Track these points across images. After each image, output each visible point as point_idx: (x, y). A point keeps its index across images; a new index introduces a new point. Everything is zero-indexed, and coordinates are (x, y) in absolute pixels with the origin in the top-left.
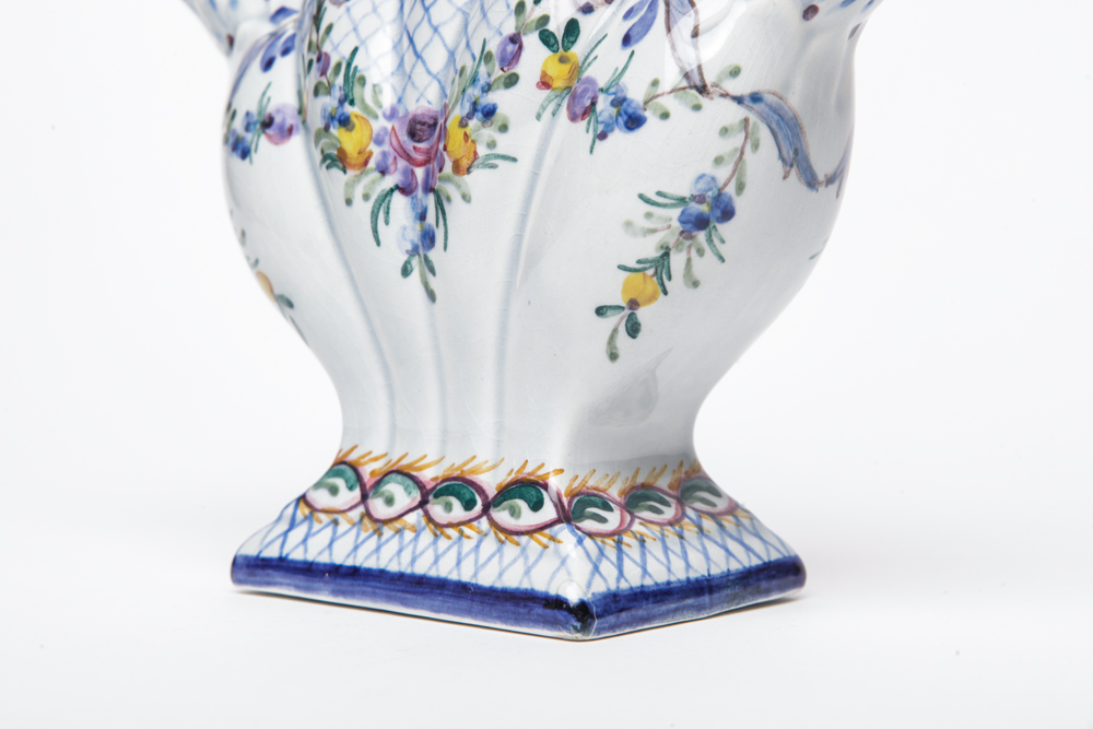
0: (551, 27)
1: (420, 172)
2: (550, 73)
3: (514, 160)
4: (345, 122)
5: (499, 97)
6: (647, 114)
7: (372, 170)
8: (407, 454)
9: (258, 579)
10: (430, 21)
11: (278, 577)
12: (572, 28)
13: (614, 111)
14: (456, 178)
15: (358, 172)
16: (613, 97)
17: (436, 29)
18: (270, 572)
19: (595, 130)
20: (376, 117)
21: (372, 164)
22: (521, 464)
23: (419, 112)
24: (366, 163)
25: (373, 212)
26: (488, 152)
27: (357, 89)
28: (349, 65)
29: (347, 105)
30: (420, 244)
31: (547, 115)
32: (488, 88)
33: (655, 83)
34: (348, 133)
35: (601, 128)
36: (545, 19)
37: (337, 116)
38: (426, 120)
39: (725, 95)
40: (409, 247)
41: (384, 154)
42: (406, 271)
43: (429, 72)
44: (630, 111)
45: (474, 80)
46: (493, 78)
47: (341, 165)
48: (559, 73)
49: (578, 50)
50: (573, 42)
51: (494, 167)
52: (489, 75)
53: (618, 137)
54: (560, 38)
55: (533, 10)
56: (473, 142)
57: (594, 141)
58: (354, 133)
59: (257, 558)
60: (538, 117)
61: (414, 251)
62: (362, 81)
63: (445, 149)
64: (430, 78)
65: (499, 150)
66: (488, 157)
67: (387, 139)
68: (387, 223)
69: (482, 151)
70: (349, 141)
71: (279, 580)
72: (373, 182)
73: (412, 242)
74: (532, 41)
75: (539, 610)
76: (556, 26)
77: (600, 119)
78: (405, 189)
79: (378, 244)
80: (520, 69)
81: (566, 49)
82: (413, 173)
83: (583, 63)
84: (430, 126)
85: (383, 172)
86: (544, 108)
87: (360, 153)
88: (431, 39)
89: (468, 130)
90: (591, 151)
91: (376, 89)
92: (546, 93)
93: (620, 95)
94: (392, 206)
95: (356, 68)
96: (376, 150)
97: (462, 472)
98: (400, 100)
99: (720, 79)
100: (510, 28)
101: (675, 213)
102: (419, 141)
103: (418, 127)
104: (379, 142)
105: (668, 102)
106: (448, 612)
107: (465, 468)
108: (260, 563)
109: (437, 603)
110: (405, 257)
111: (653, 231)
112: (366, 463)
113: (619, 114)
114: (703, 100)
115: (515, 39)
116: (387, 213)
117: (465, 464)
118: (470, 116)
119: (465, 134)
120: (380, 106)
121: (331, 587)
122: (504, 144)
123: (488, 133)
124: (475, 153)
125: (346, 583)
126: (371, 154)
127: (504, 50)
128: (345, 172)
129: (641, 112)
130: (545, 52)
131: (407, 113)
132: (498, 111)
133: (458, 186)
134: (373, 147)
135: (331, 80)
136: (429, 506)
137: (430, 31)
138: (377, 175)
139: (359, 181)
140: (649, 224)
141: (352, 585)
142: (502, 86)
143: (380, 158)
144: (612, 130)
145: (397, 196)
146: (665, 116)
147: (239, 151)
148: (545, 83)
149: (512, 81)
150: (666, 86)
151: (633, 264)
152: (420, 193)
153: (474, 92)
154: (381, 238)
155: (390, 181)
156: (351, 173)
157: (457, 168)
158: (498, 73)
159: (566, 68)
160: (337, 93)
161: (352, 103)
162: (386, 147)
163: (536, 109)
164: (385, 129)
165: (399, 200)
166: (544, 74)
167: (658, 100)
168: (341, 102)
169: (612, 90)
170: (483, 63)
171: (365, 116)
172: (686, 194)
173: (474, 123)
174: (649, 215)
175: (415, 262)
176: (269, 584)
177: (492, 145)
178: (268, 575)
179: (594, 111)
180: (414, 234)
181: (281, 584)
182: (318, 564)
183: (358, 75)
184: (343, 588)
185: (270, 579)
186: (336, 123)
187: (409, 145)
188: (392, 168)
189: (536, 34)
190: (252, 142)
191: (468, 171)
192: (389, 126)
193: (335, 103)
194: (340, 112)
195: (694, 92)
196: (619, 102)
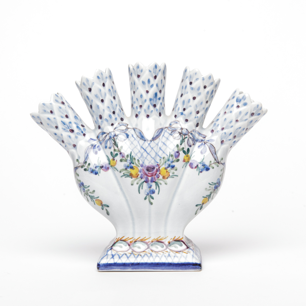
0: (185, 150)
1: (150, 178)
2: (185, 159)
3: (178, 176)
4: (132, 168)
5: (175, 164)
6: (210, 168)
7: (139, 178)
8: (140, 237)
9: (108, 268)
10: (150, 146)
11: (114, 267)
12: (188, 150)
13: (203, 167)
14: (164, 180)
15: (136, 178)
16: (202, 164)
17: (152, 148)
18: (112, 266)
19: (199, 171)
20: (139, 167)
21: (139, 177)
22: (174, 237)
23: (150, 165)
24: (138, 176)
25: (139, 187)
26: (173, 175)
27: (134, 161)
28: (131, 155)
29: (132, 164)
30: (149, 193)
31: (184, 167)
32: (173, 162)
33: (211, 162)
34: (133, 170)
35: (200, 170)
36: (183, 148)
37: (129, 166)
38: (152, 167)
39: (221, 163)
40: (147, 194)
41: (142, 174)
42: (145, 199)
43: (152, 157)
44: (207, 167)
45: (168, 160)
46: (173, 160)
47: (131, 177)
48: (186, 158)
49: (189, 154)
50: (189, 153)
51: (173, 177)
52: (173, 159)
53: (205, 172)
54: (186, 152)
55: (180, 146)
56: (169, 173)
57: (199, 173)
58: (134, 170)
59: (107, 264)
60: (183, 168)
61: (148, 194)
62: (135, 159)
63: (160, 173)
64: (152, 159)
65: (175, 174)
66: (172, 176)
67: (142, 171)
68: (142, 189)
69: (171, 174)
70: (133, 172)
71: (115, 268)
72: (139, 180)
73: (147, 193)
74: (181, 153)
75: (192, 266)
76: (186, 150)
77: (200, 168)
78: (146, 182)
79: (139, 193)
80: (180, 158)
81: (188, 154)
82: (148, 178)
83: (191, 157)
84: (152, 168)
85: (142, 178)
86: (184, 166)
87: (136, 174)
88: (151, 150)
89: (167, 170)
90: (199, 175)
91: (138, 161)
92: (184, 163)
93: (204, 164)
94: (143, 185)
95: (132, 156)
96: (140, 174)
97: (158, 240)
98: (143, 163)
99: (221, 161)
100: (176, 150)
101: (214, 186)
102: (150, 171)
103: (149, 168)
104: (140, 172)
105: (213, 165)
106: (166, 269)
107: (158, 239)
108: (108, 265)
109: (163, 268)
110: (146, 196)
111: (210, 190)
112: (128, 240)
113: (204, 168)
114: (219, 165)
115: (178, 152)
116: (142, 187)
117: (158, 238)
118: (168, 167)
119: (167, 171)
120: (140, 164)
121: (132, 268)
122: (176, 173)
123: (173, 171)
124: (169, 175)
125: (136, 266)
126: (139, 174)
127: (176, 154)
128: (132, 178)
129: (209, 167)
130: (184, 155)
131: (146, 166)
132: (175, 166)
133: (164, 181)
134: (139, 173)
135: (126, 159)
136: (151, 248)
137: (151, 149)
138: (140, 179)
139: (136, 180)
140: (210, 189)
141: (138, 267)
142: (176, 161)
143: (141, 175)
144: (203, 171)
145: (144, 183)
146: (213, 168)
147: (94, 173)
148: (184, 161)
149: (178, 161)
150: (212, 162)
151: (205, 196)
152: (150, 182)
153: (169, 163)
154: (140, 192)
155: (143, 180)
156: (133, 179)
157: (164, 177)
158: (175, 159)
159: (188, 158)
160: (129, 161)
161: (133, 164)
162: (142, 173)
163: (182, 166)
164: (141, 169)
165: (145, 184)
166: (184, 159)
167: (212, 165)
168: (130, 163)
169: (202, 163)
170: (170, 157)
171: (137, 166)
172: (216, 182)
173: (169, 169)
174: (210, 187)
175: (148, 197)
176: (111, 269)
177: (173, 173)
178: (111, 267)
179: (198, 167)
180: (148, 191)
181: (116, 269)
182: (126, 263)
183: (133, 157)
184: (135, 268)
185: (112, 268)
186: (129, 168)
187: (147, 172)
188: (143, 177)
189: (182, 151)
190: (98, 171)
191: (167, 178)
192: (142, 168)
193: (129, 164)
194: (130, 165)
195: (217, 163)
196: (204, 165)
